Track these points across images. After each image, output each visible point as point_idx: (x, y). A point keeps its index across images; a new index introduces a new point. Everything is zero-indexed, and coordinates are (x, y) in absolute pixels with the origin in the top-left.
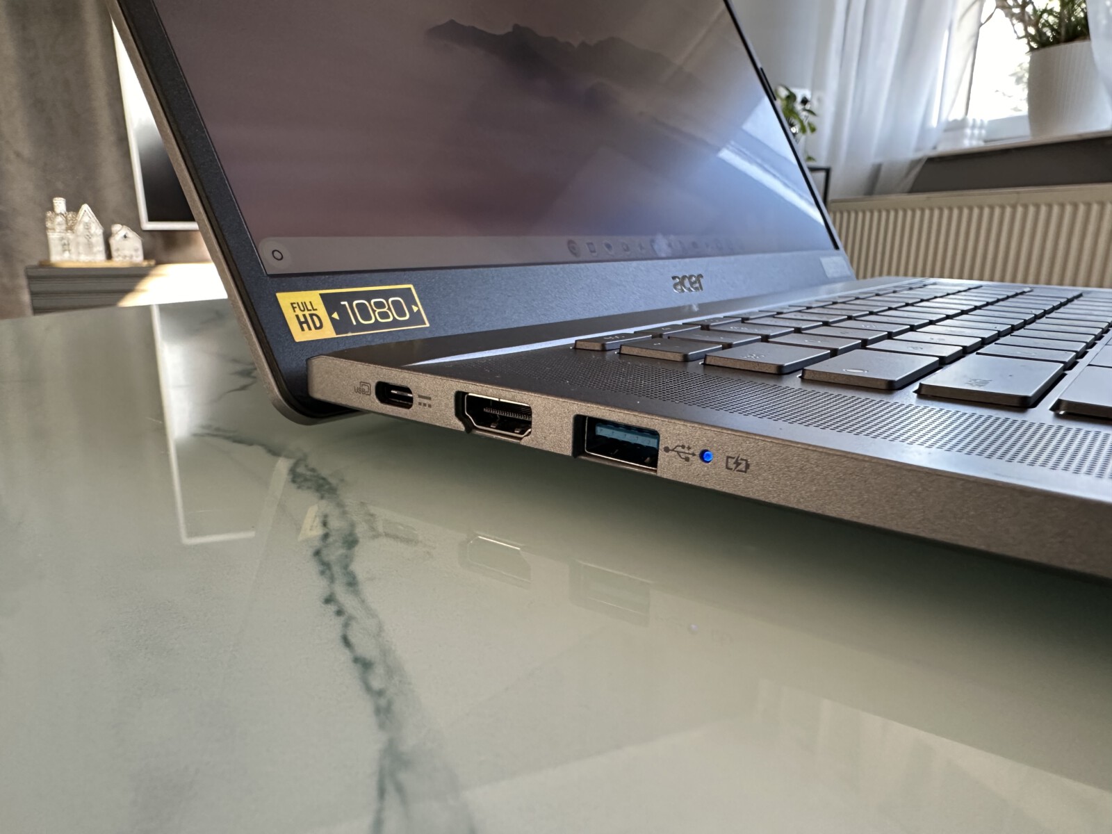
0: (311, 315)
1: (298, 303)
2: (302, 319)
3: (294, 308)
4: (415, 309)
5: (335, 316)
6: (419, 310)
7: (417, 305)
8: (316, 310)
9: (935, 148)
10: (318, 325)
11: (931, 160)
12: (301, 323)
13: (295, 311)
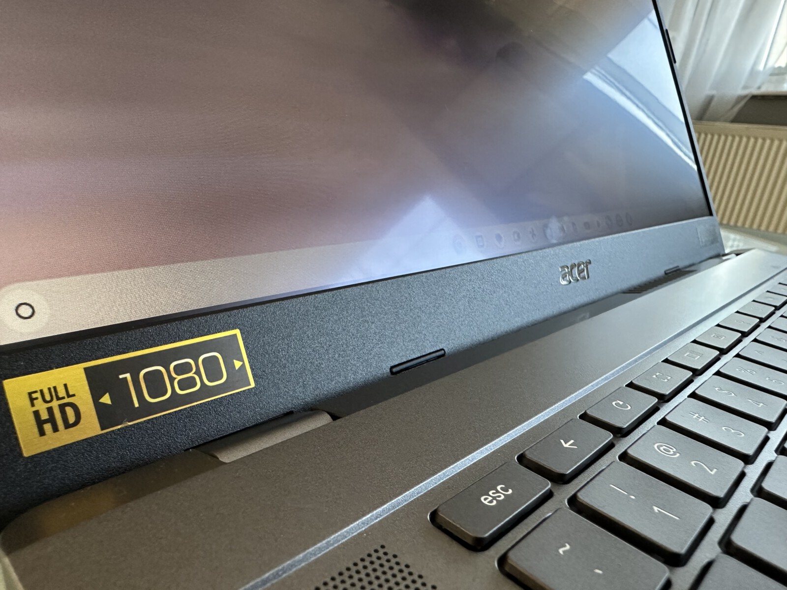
0: (62, 407)
1: (42, 391)
2: (44, 416)
3: (32, 400)
4: (237, 364)
5: (106, 399)
6: (243, 366)
7: (241, 359)
8: (74, 395)
9: (759, 88)
10: (72, 419)
11: (754, 98)
12: (40, 423)
13: (33, 405)
